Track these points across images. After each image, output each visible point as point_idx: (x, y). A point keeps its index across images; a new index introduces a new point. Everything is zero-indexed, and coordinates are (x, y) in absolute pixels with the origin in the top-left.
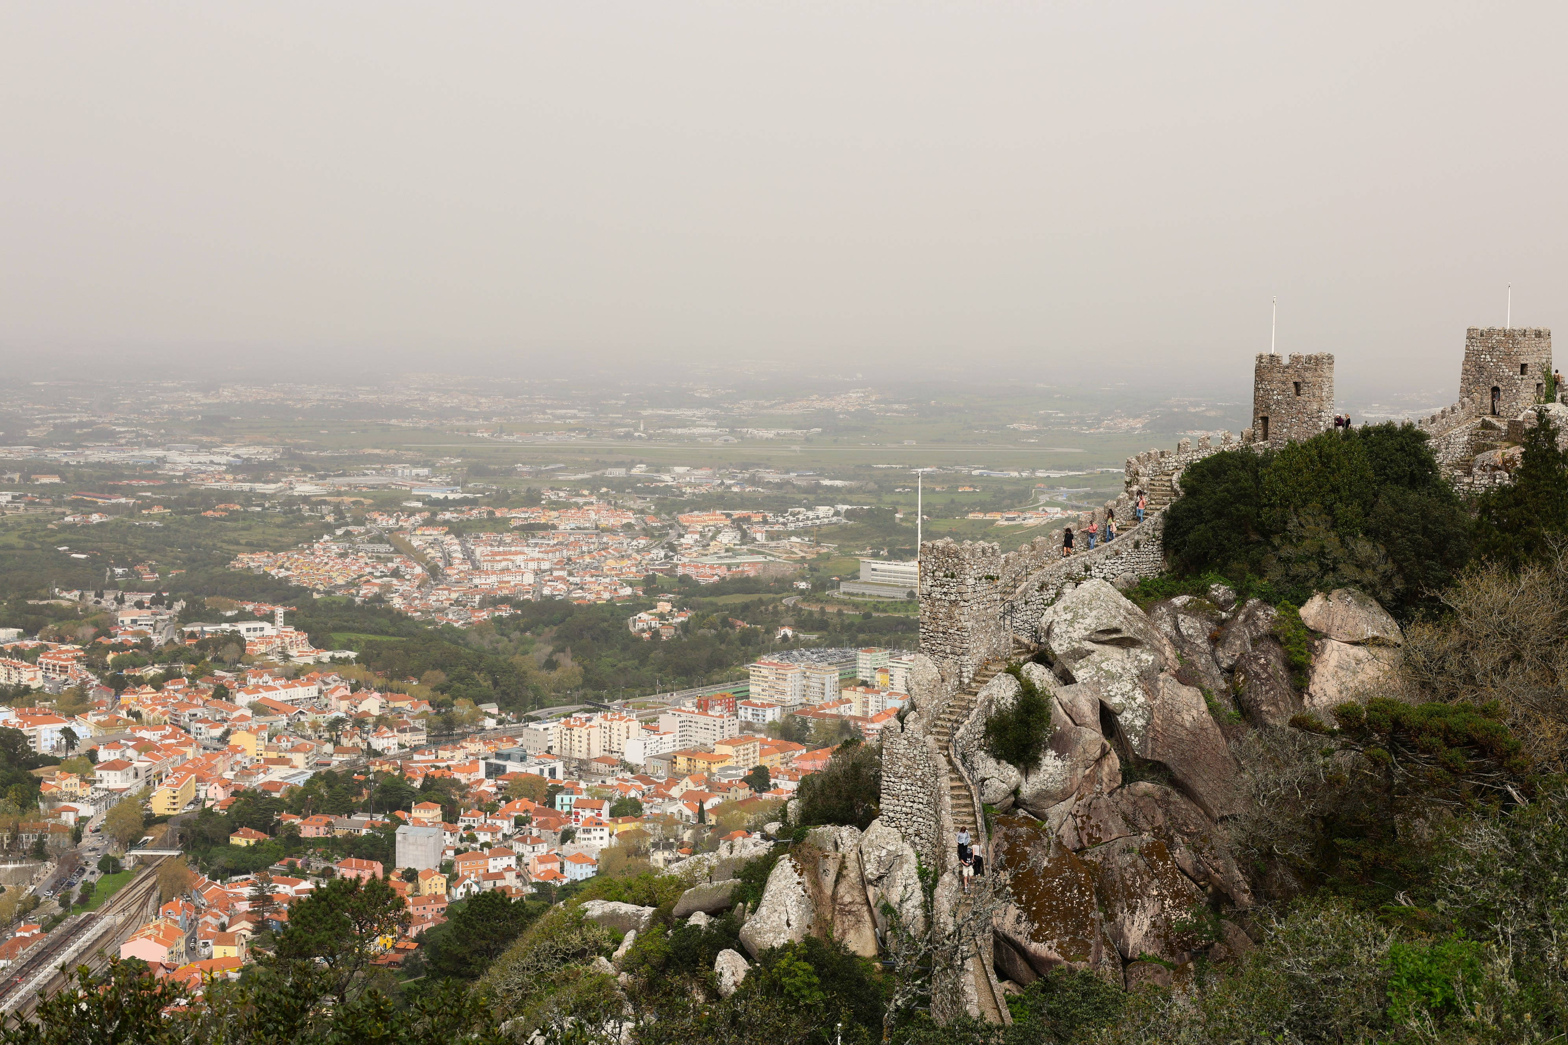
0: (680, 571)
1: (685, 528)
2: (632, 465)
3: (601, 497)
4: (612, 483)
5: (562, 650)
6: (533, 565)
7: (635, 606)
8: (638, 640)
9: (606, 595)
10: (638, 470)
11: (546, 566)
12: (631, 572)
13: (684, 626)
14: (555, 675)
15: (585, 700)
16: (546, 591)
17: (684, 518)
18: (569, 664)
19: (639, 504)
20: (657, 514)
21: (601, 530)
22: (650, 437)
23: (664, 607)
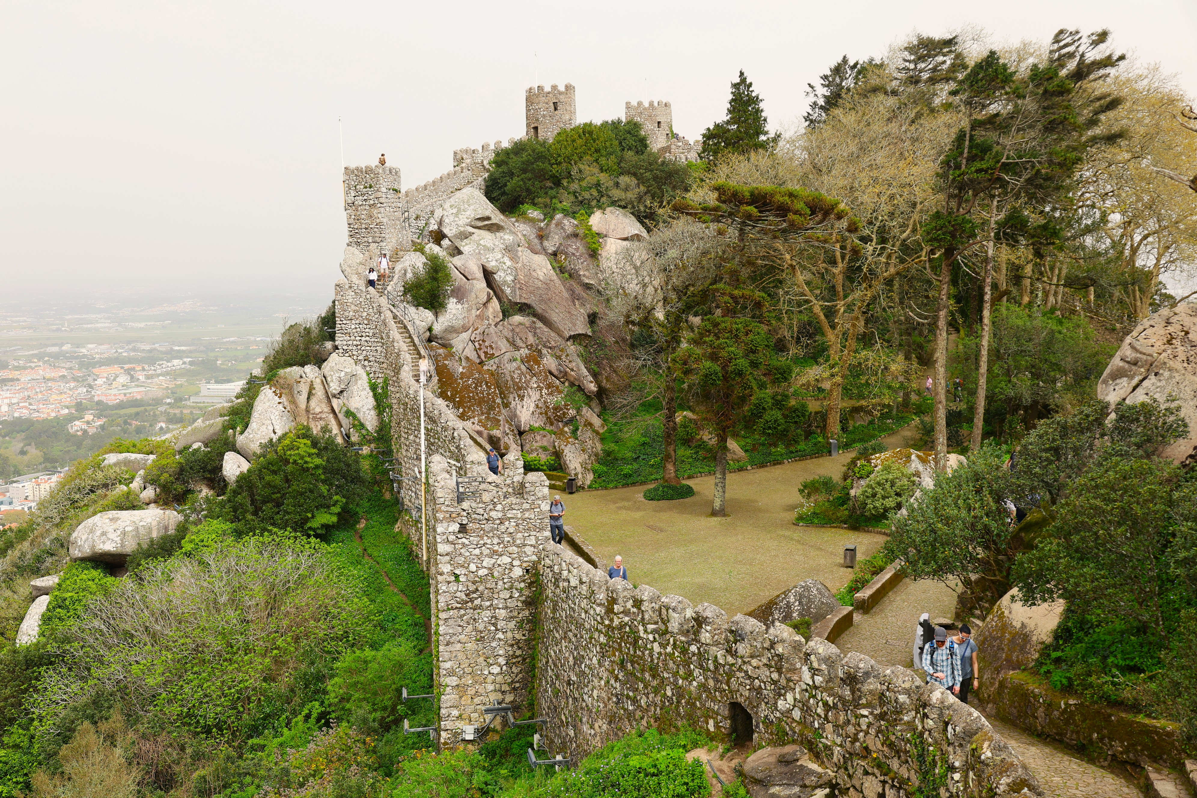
0: (96, 399)
1: (97, 376)
2: (62, 345)
3: (45, 362)
4: (50, 355)
5: (30, 445)
6: (7, 401)
7: (71, 419)
8: (75, 436)
9: (53, 414)
10: (66, 347)
11: (15, 401)
12: (67, 400)
13: (102, 427)
14: (25, 458)
15: (46, 469)
16: (16, 415)
17: (96, 371)
18: (34, 452)
19: (68, 365)
20: (79, 369)
21: (46, 380)
22: (72, 330)
23: (89, 417)
